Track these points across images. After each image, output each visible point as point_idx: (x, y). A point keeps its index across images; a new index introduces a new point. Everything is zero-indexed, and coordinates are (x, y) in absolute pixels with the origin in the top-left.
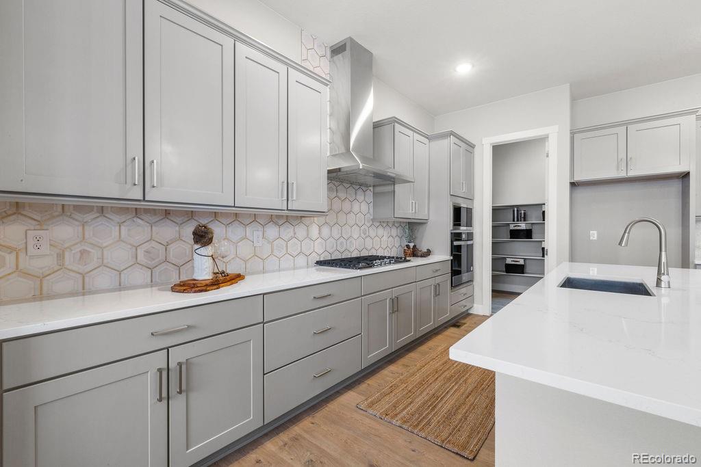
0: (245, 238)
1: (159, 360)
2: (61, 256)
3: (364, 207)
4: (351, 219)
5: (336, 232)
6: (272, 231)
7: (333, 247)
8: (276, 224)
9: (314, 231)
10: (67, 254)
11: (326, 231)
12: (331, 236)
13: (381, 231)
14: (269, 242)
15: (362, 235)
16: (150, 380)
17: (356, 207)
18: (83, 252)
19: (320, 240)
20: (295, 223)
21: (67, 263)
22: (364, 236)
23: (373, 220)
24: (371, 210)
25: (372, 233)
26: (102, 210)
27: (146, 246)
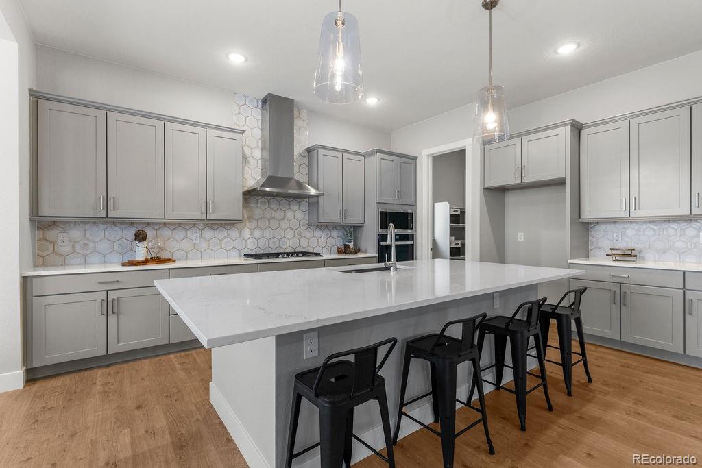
0: (187, 237)
1: (103, 296)
2: (74, 246)
3: (299, 215)
4: (284, 224)
5: (268, 234)
6: (208, 233)
7: (265, 245)
8: (212, 228)
9: (247, 233)
10: (77, 245)
11: (257, 233)
12: (263, 237)
13: (318, 233)
14: (206, 240)
15: (296, 236)
16: (97, 305)
17: (290, 214)
18: (85, 244)
19: (251, 240)
20: (228, 228)
21: (77, 249)
22: (298, 237)
23: (309, 225)
24: (307, 216)
25: (308, 234)
26: (94, 223)
27: (119, 242)
